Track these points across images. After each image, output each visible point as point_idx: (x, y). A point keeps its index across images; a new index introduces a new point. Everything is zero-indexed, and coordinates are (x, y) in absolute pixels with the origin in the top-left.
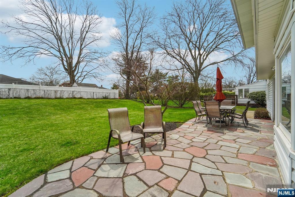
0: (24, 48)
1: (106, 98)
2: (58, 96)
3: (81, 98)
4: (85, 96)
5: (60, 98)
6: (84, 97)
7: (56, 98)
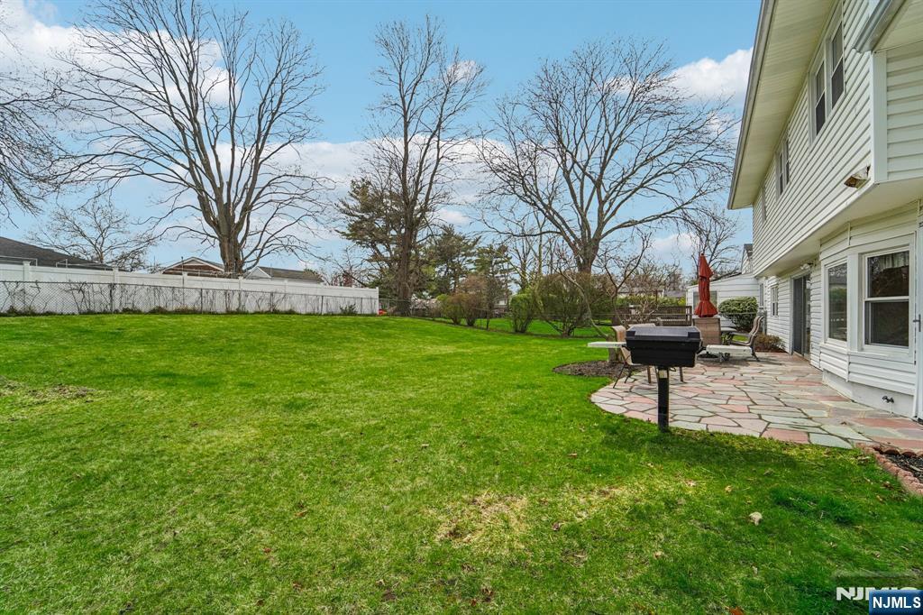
0: (97, 156)
1: (350, 312)
2: (234, 307)
3: (291, 312)
4: (300, 308)
5: (238, 312)
6: (299, 311)
7: (229, 313)
